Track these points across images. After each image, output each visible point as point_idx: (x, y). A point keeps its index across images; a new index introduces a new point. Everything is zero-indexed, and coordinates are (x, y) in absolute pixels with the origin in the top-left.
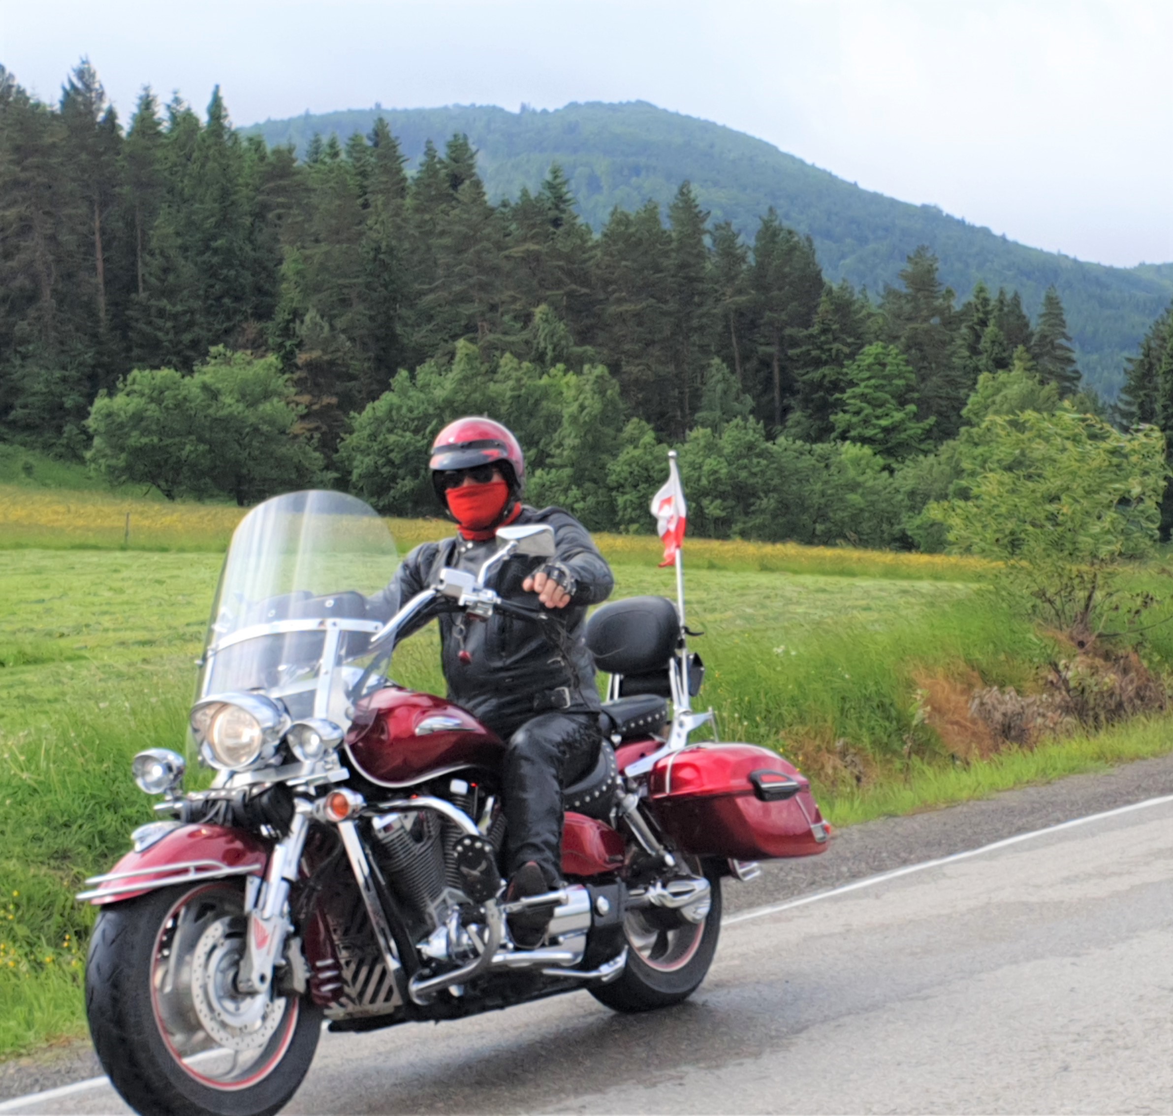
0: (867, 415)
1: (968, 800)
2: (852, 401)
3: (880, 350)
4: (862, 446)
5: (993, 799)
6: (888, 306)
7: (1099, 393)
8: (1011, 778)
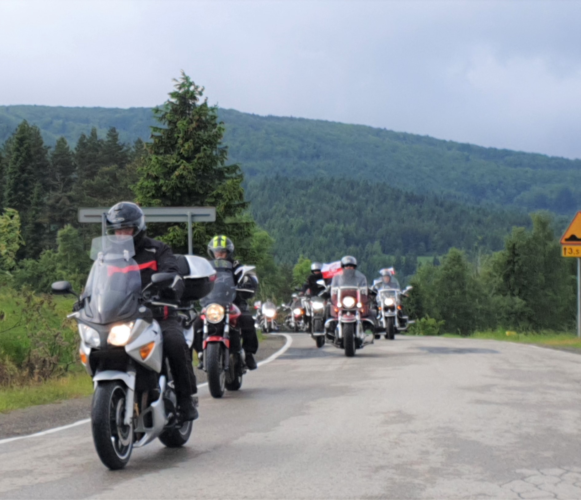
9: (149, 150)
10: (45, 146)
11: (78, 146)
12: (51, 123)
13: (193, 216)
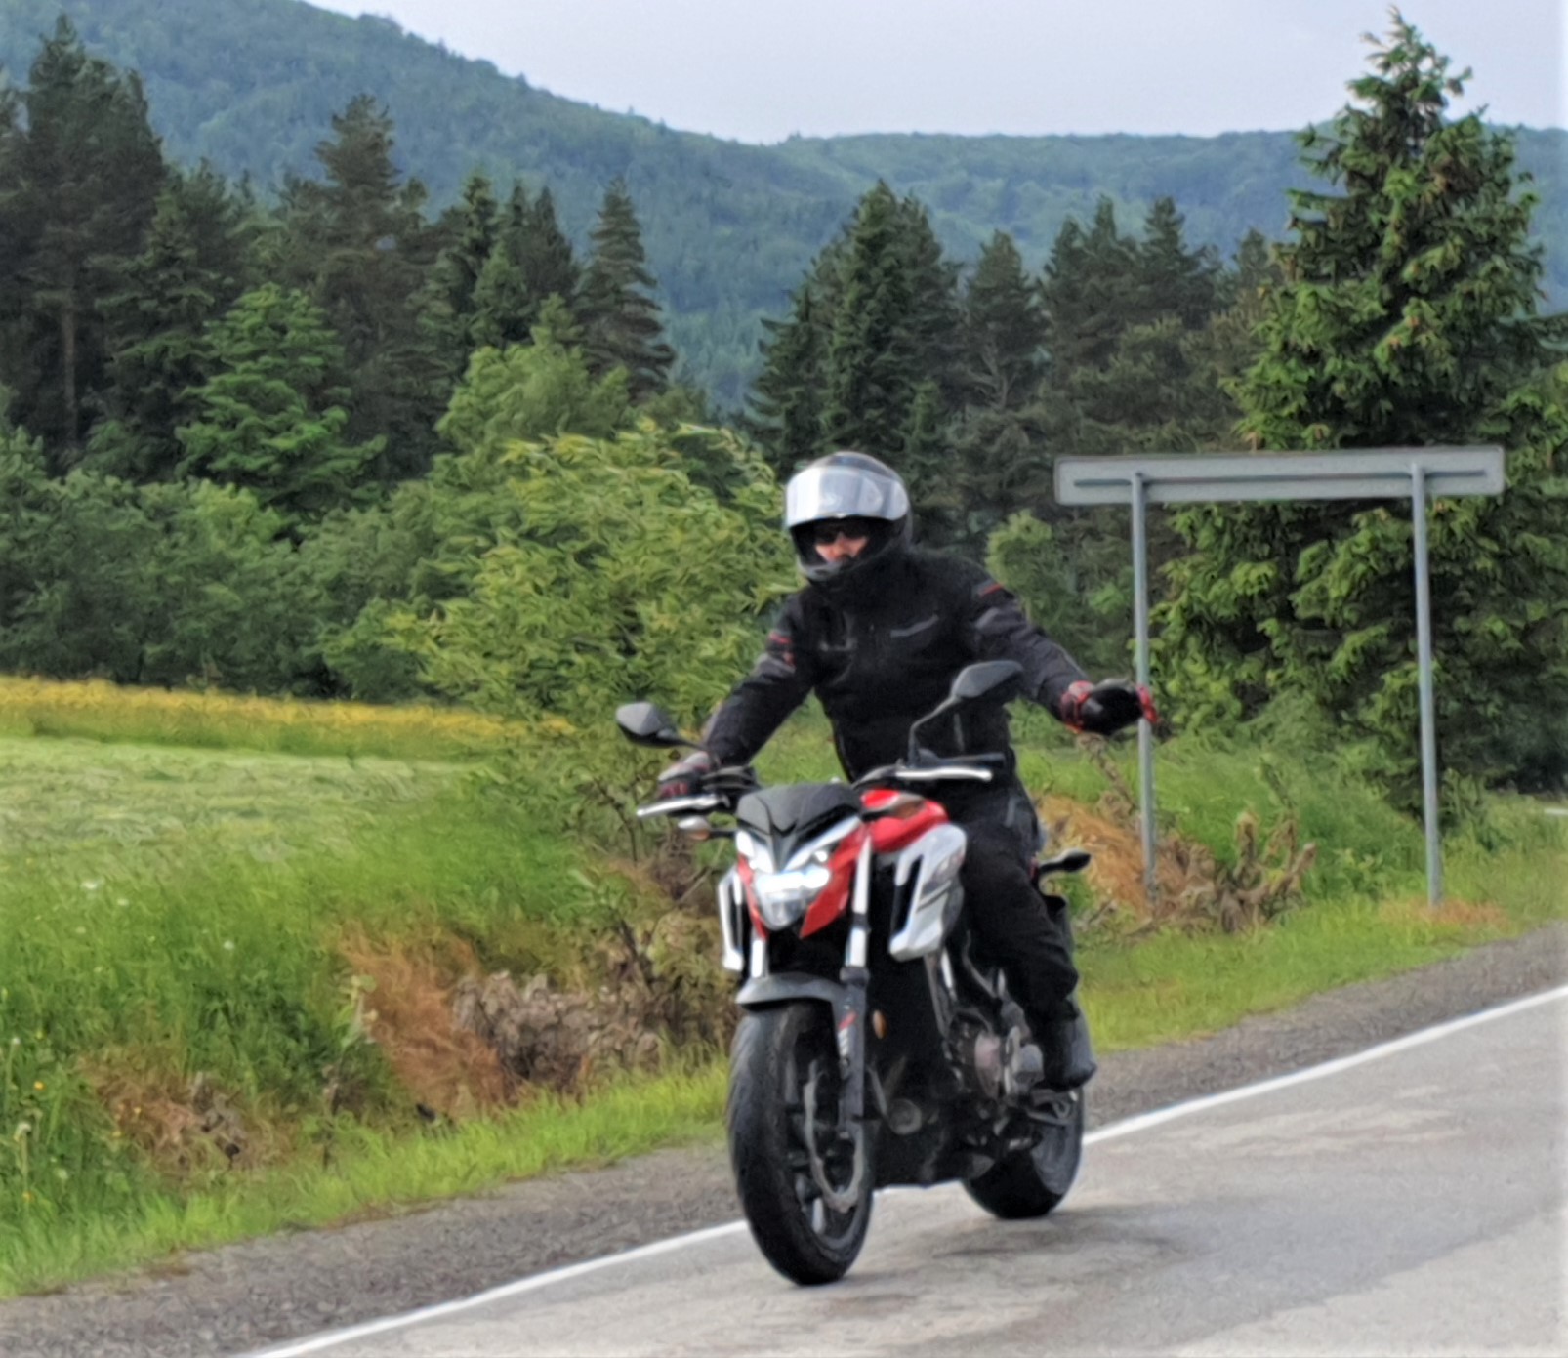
0: (248, 428)
1: (452, 1198)
2: (220, 400)
3: (273, 299)
4: (237, 489)
5: (502, 1197)
6: (293, 214)
7: (708, 391)
8: (539, 1155)
9: (1285, 268)
10: (947, 263)
11: (1054, 260)
12: (968, 188)
13: (1428, 477)
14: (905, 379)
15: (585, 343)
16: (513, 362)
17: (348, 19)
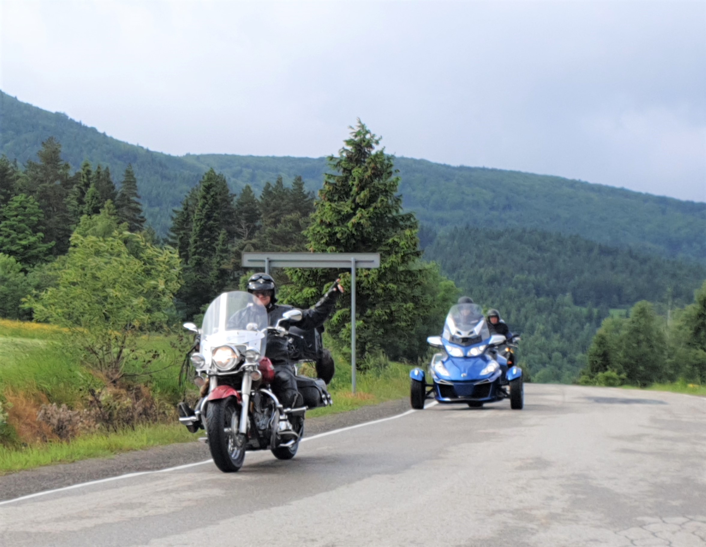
2: (5, 229)
4: (9, 256)
6: (29, 172)
7: (156, 231)
10: (231, 194)
11: (263, 194)
14: (216, 229)
15: (118, 215)
16: (94, 219)
17: (52, 113)
